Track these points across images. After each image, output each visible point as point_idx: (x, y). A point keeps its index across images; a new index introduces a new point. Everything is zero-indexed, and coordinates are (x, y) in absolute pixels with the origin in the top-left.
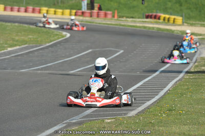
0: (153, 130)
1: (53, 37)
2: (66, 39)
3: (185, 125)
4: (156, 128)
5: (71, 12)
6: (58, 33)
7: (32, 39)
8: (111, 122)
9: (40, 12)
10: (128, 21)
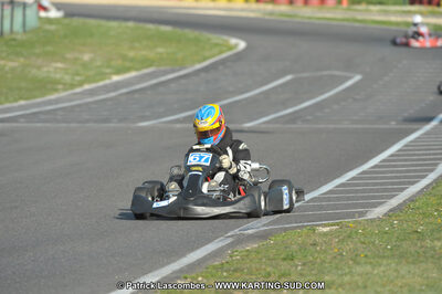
0: (422, 247)
1: (210, 49)
2: (237, 54)
4: (428, 243)
7: (164, 56)
8: (331, 231)
10: (371, 11)
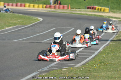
0: (91, 75)
1: (33, 21)
2: (40, 22)
3: (109, 71)
4: (92, 73)
5: (43, 6)
6: (35, 18)
7: (20, 22)
8: (66, 70)
9: (25, 6)
10: (77, 11)
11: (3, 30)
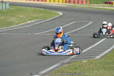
1: (53, 15)
2: (60, 16)
4: (112, 65)
5: (63, 1)
6: (56, 13)
7: (41, 16)
8: (86, 62)
9: (46, 1)
10: (94, 5)
11: (25, 23)
